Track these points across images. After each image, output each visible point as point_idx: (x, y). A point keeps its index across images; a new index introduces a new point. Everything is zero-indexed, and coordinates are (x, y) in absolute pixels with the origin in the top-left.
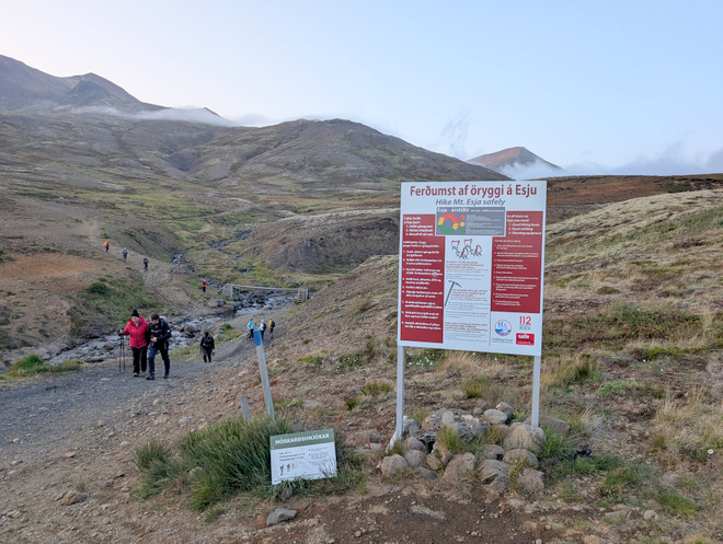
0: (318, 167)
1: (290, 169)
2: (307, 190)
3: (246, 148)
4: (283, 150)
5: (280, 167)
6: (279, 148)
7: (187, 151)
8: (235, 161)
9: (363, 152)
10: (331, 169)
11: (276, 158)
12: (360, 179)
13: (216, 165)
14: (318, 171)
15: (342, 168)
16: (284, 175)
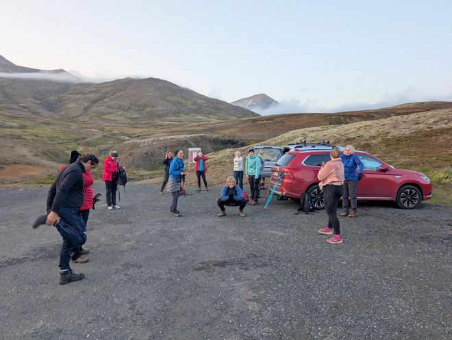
0: (141, 108)
1: (123, 109)
2: (135, 123)
3: (92, 96)
4: (117, 98)
5: (116, 108)
6: (114, 96)
7: (53, 98)
8: (86, 105)
9: (168, 98)
10: (148, 109)
11: (112, 103)
12: (167, 115)
13: (73, 107)
14: (140, 110)
15: (155, 109)
16: (119, 113)
